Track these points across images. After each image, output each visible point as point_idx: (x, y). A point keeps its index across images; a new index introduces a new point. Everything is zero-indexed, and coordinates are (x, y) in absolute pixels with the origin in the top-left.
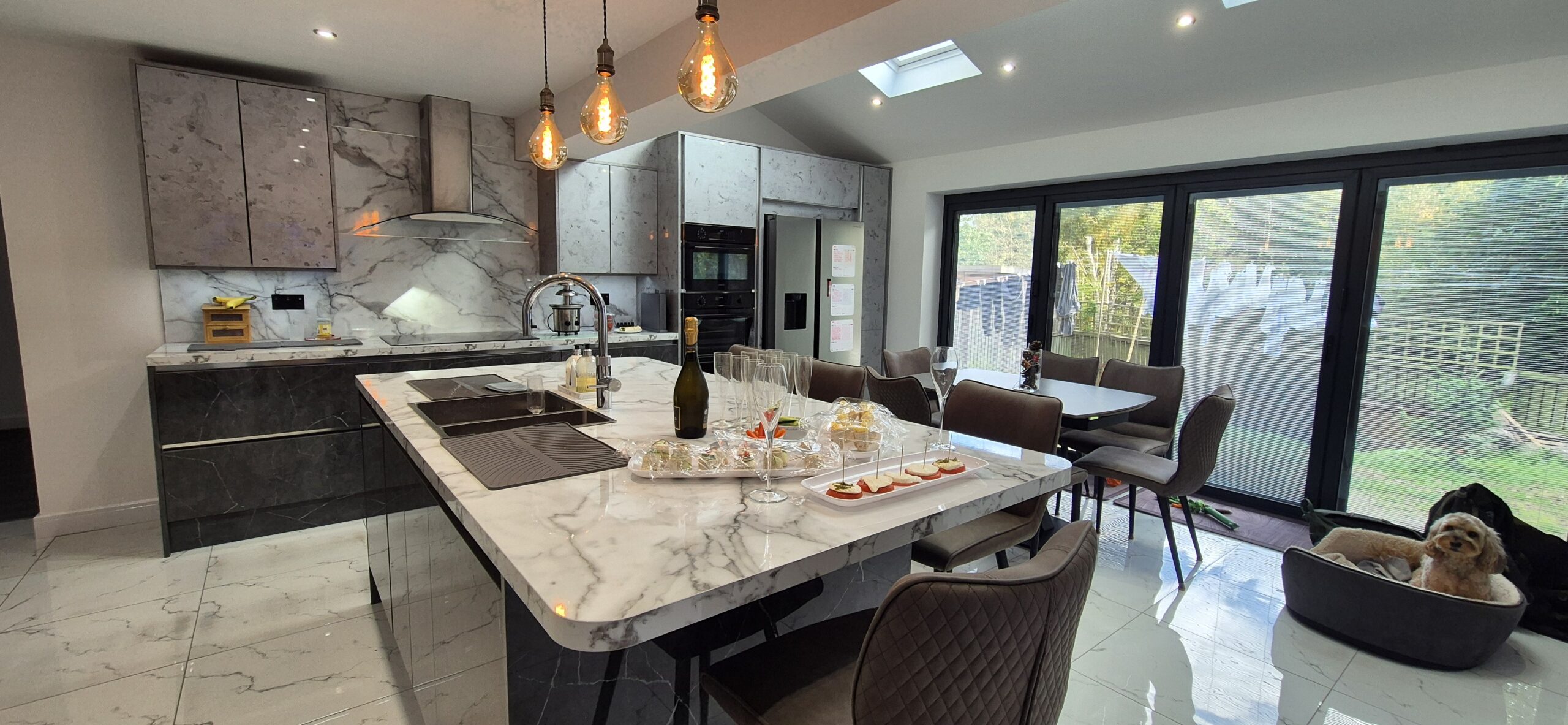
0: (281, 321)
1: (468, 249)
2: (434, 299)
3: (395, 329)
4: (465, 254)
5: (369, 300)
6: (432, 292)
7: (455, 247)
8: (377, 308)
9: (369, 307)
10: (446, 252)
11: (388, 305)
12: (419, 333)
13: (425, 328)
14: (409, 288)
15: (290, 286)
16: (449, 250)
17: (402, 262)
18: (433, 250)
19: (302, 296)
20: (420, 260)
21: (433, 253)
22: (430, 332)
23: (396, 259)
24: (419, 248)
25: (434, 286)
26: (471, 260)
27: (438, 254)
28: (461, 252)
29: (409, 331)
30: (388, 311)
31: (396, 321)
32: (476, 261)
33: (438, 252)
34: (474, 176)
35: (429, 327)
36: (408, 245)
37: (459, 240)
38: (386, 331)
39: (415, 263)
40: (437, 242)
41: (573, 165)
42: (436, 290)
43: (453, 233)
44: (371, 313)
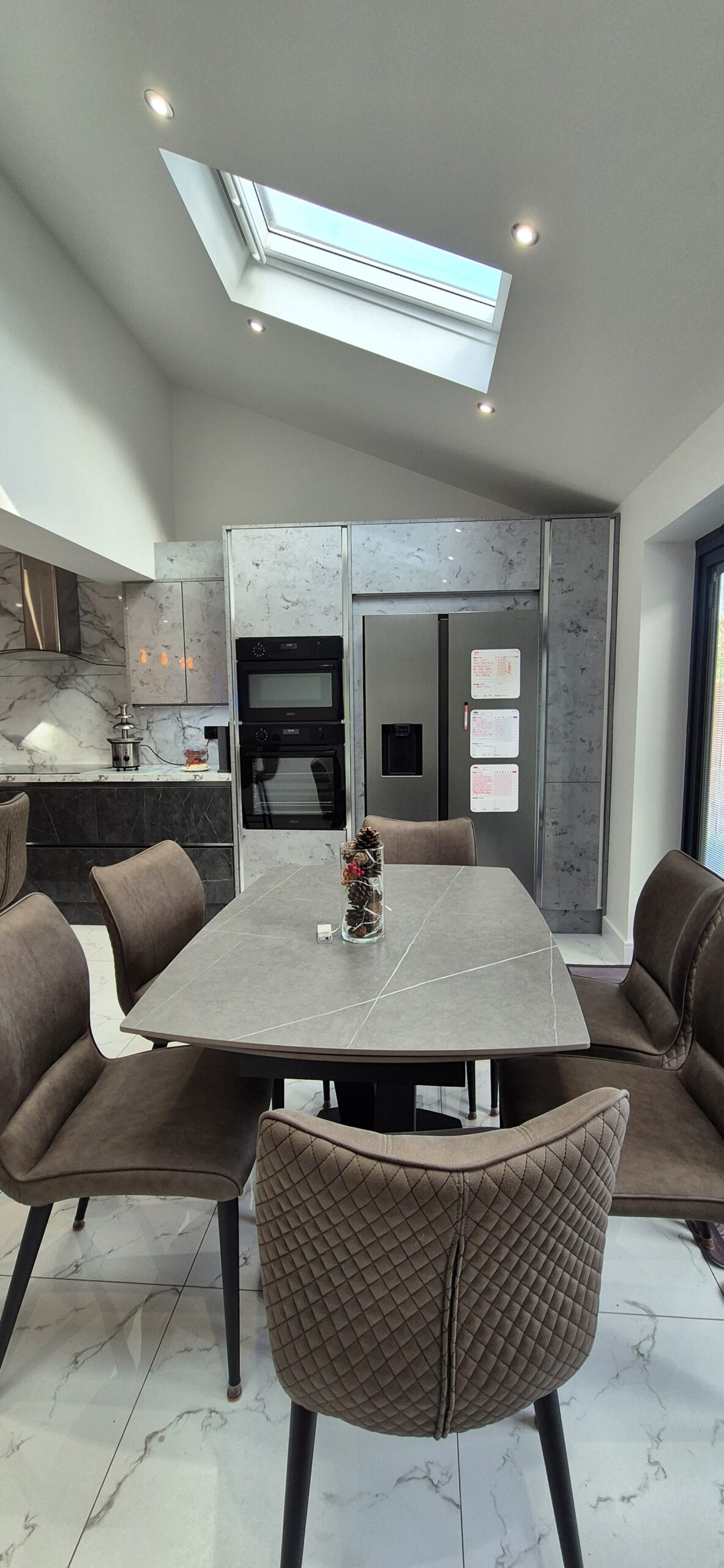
1: (84, 683)
2: (60, 732)
3: (29, 759)
4: (83, 690)
5: (11, 733)
6: (57, 726)
7: (74, 682)
8: (17, 741)
9: (11, 740)
10: (67, 688)
11: (23, 738)
12: (48, 763)
13: (53, 759)
14: (39, 722)
16: (69, 686)
17: (33, 699)
18: (57, 687)
20: (46, 697)
21: (57, 690)
22: (57, 763)
23: (28, 696)
24: (45, 686)
25: (58, 720)
26: (88, 695)
27: (61, 690)
28: (79, 688)
29: (41, 759)
30: (24, 743)
31: (30, 752)
32: (93, 695)
33: (60, 688)
34: (86, 613)
35: (56, 758)
36: (37, 683)
37: (78, 676)
38: (22, 760)
39: (43, 699)
40: (59, 679)
41: (140, 587)
42: (60, 724)
43: (72, 670)
44: (12, 745)
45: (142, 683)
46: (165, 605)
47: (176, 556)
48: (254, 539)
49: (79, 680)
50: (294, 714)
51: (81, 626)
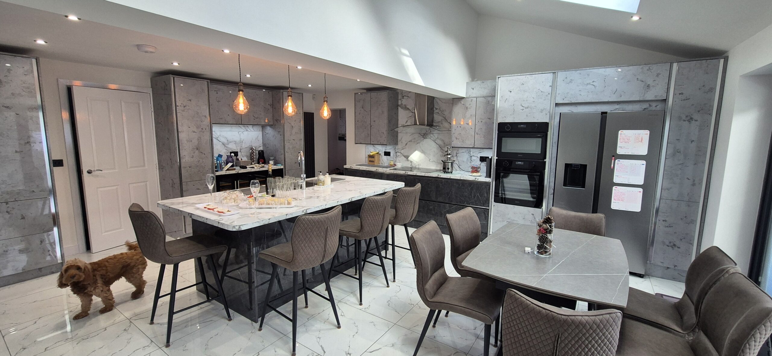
0: (385, 159)
1: (433, 136)
2: (423, 155)
3: (411, 166)
4: (433, 139)
5: (405, 154)
6: (422, 153)
7: (429, 136)
8: (407, 157)
9: (405, 157)
10: (427, 138)
11: (409, 156)
12: (417, 167)
14: (415, 151)
15: (388, 149)
17: (414, 142)
19: (390, 152)
20: (419, 141)
22: (420, 167)
23: (413, 141)
24: (419, 137)
25: (422, 150)
26: (434, 141)
27: (424, 139)
28: (431, 138)
29: (415, 166)
30: (409, 158)
31: (411, 162)
32: (436, 141)
33: (424, 138)
34: (436, 109)
35: (420, 165)
36: (416, 136)
37: (431, 134)
38: (408, 165)
39: (418, 142)
40: (424, 134)
41: (459, 100)
42: (423, 152)
43: (429, 131)
44: (405, 159)
45: (456, 138)
46: (468, 107)
47: (475, 87)
48: (510, 81)
49: (432, 135)
50: (522, 156)
51: (434, 114)
